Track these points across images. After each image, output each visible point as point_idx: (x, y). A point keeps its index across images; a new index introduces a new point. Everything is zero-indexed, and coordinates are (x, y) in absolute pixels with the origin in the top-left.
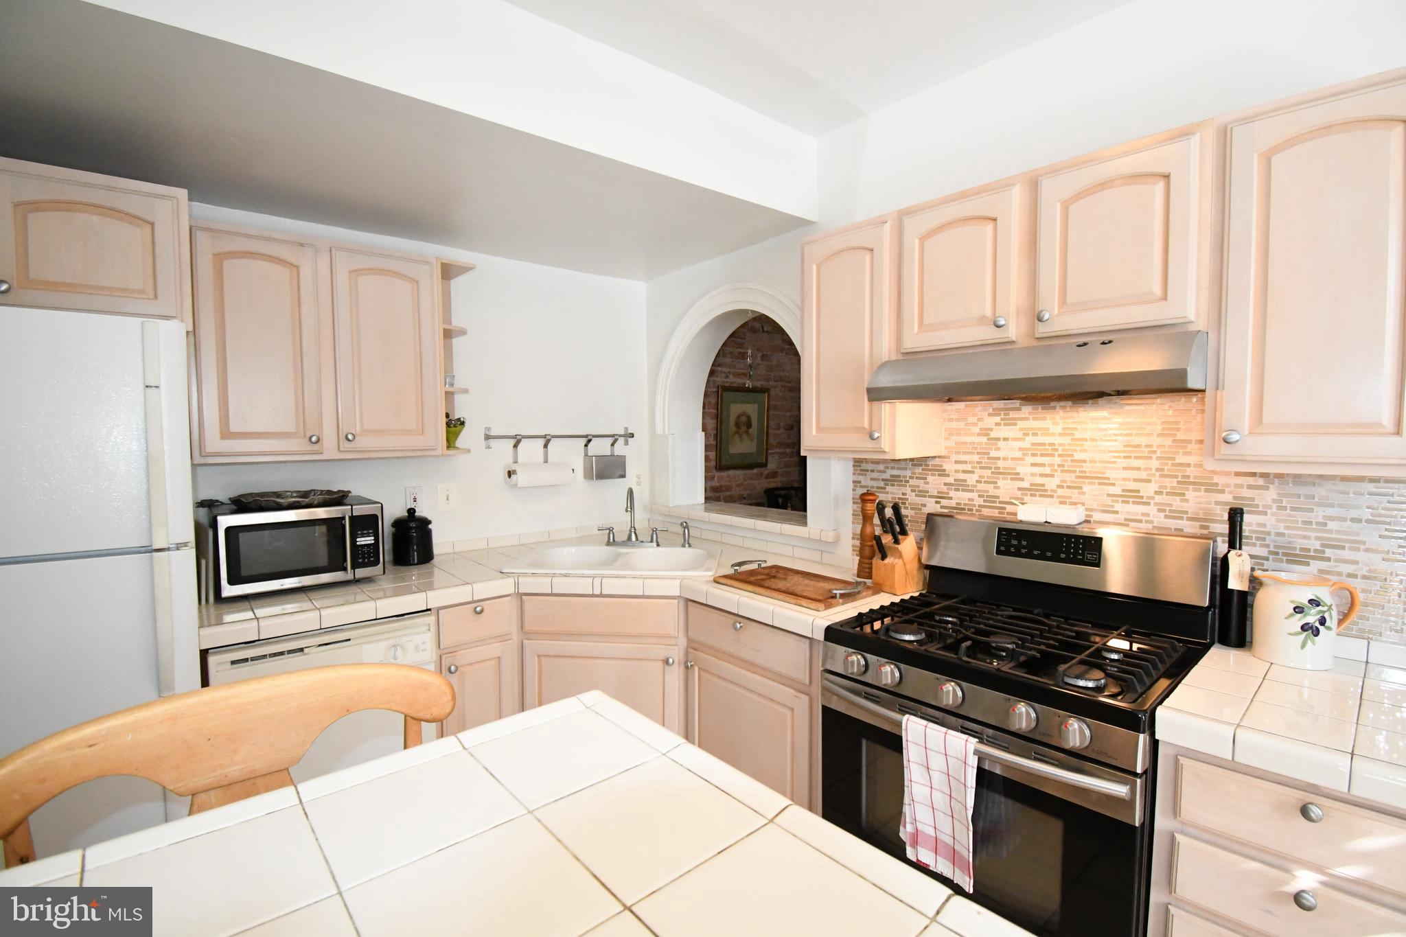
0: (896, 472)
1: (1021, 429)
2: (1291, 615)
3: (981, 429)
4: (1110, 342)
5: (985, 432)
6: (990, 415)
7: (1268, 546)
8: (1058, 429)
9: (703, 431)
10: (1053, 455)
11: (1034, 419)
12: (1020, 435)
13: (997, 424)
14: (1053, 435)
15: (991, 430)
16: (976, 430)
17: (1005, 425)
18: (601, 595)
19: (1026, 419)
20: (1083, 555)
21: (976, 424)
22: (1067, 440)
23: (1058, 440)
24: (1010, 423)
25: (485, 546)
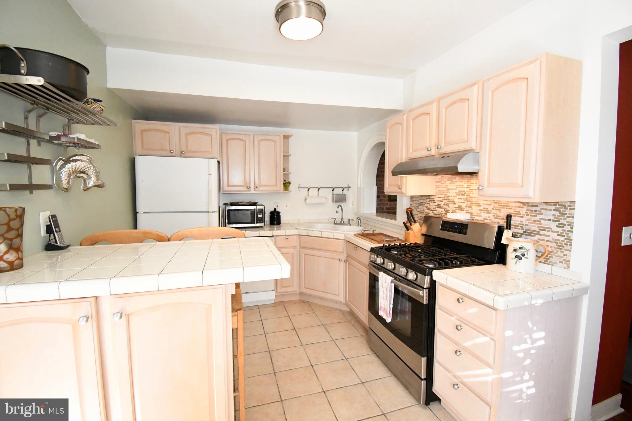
0: (422, 201)
1: (456, 186)
2: (513, 252)
3: (445, 185)
4: (449, 156)
5: (446, 186)
6: (448, 180)
7: (523, 229)
8: (465, 186)
9: (376, 186)
10: (464, 195)
11: (460, 182)
12: (455, 187)
13: (450, 184)
14: (464, 187)
15: (448, 186)
16: (443, 186)
17: (452, 184)
18: (321, 237)
19: (457, 182)
20: (463, 230)
21: (444, 184)
22: (468, 189)
23: (466, 189)
24: (453, 183)
25: (298, 222)
